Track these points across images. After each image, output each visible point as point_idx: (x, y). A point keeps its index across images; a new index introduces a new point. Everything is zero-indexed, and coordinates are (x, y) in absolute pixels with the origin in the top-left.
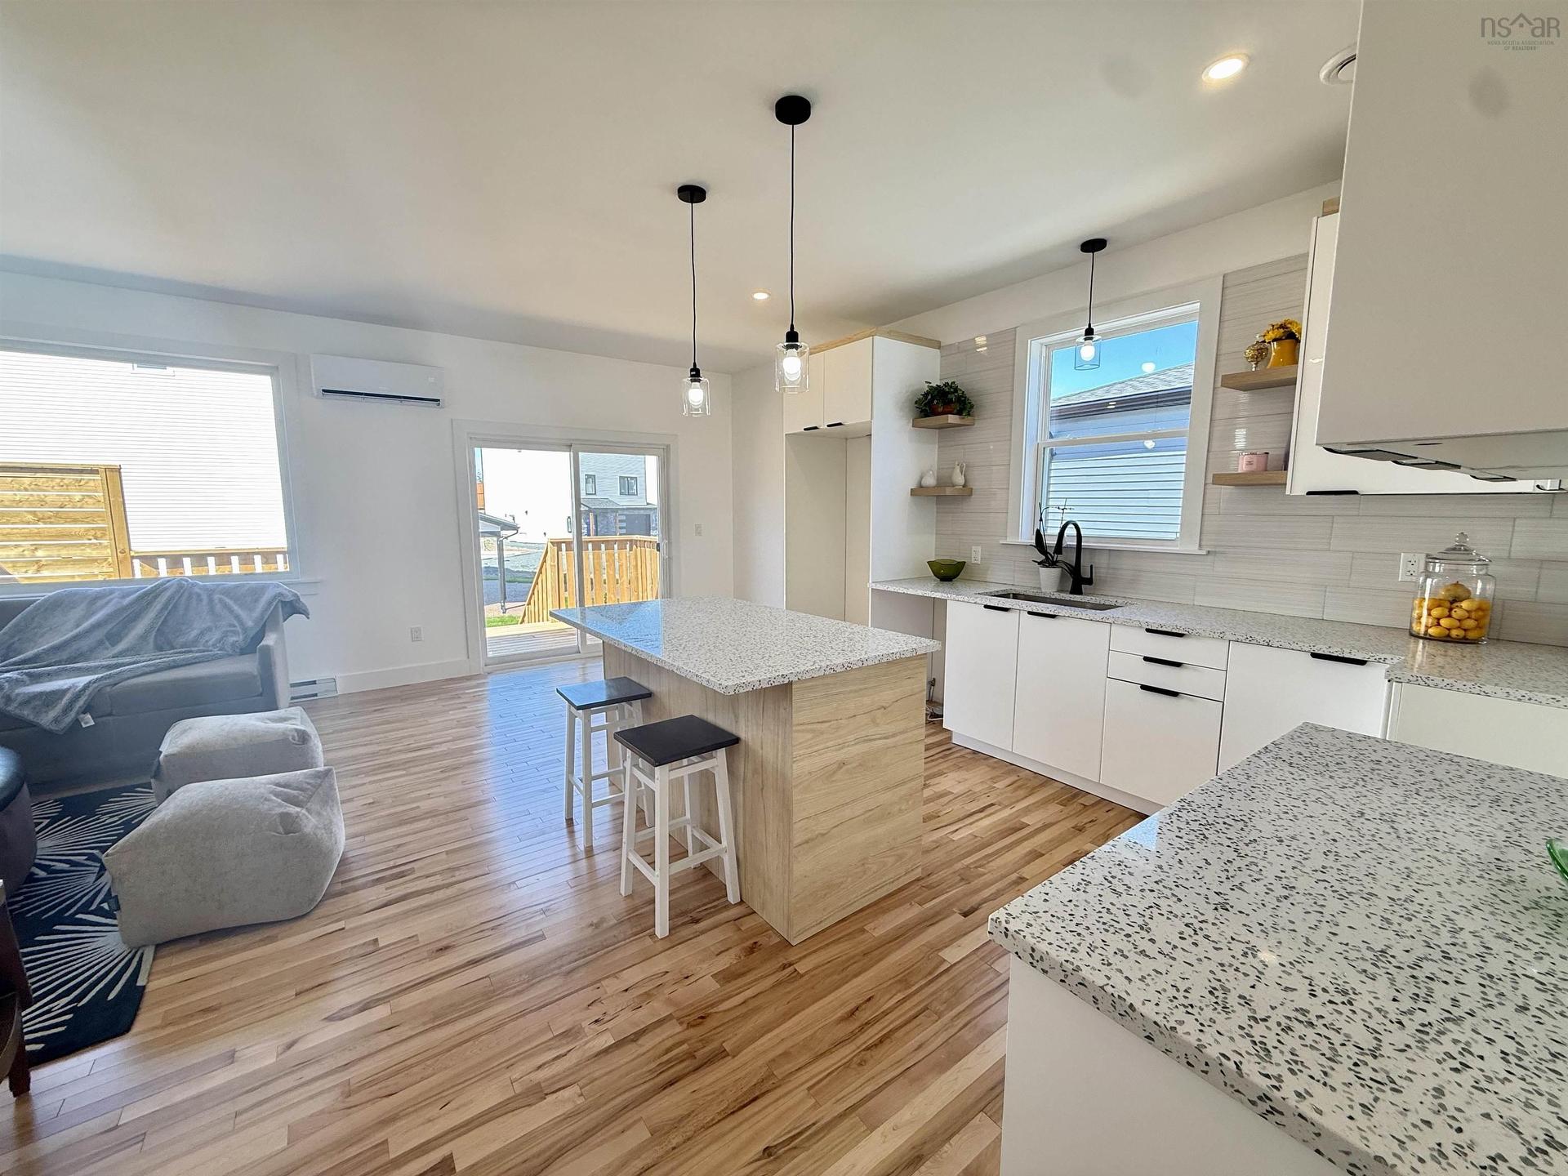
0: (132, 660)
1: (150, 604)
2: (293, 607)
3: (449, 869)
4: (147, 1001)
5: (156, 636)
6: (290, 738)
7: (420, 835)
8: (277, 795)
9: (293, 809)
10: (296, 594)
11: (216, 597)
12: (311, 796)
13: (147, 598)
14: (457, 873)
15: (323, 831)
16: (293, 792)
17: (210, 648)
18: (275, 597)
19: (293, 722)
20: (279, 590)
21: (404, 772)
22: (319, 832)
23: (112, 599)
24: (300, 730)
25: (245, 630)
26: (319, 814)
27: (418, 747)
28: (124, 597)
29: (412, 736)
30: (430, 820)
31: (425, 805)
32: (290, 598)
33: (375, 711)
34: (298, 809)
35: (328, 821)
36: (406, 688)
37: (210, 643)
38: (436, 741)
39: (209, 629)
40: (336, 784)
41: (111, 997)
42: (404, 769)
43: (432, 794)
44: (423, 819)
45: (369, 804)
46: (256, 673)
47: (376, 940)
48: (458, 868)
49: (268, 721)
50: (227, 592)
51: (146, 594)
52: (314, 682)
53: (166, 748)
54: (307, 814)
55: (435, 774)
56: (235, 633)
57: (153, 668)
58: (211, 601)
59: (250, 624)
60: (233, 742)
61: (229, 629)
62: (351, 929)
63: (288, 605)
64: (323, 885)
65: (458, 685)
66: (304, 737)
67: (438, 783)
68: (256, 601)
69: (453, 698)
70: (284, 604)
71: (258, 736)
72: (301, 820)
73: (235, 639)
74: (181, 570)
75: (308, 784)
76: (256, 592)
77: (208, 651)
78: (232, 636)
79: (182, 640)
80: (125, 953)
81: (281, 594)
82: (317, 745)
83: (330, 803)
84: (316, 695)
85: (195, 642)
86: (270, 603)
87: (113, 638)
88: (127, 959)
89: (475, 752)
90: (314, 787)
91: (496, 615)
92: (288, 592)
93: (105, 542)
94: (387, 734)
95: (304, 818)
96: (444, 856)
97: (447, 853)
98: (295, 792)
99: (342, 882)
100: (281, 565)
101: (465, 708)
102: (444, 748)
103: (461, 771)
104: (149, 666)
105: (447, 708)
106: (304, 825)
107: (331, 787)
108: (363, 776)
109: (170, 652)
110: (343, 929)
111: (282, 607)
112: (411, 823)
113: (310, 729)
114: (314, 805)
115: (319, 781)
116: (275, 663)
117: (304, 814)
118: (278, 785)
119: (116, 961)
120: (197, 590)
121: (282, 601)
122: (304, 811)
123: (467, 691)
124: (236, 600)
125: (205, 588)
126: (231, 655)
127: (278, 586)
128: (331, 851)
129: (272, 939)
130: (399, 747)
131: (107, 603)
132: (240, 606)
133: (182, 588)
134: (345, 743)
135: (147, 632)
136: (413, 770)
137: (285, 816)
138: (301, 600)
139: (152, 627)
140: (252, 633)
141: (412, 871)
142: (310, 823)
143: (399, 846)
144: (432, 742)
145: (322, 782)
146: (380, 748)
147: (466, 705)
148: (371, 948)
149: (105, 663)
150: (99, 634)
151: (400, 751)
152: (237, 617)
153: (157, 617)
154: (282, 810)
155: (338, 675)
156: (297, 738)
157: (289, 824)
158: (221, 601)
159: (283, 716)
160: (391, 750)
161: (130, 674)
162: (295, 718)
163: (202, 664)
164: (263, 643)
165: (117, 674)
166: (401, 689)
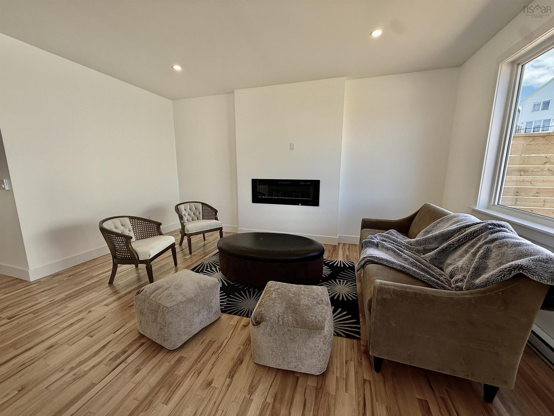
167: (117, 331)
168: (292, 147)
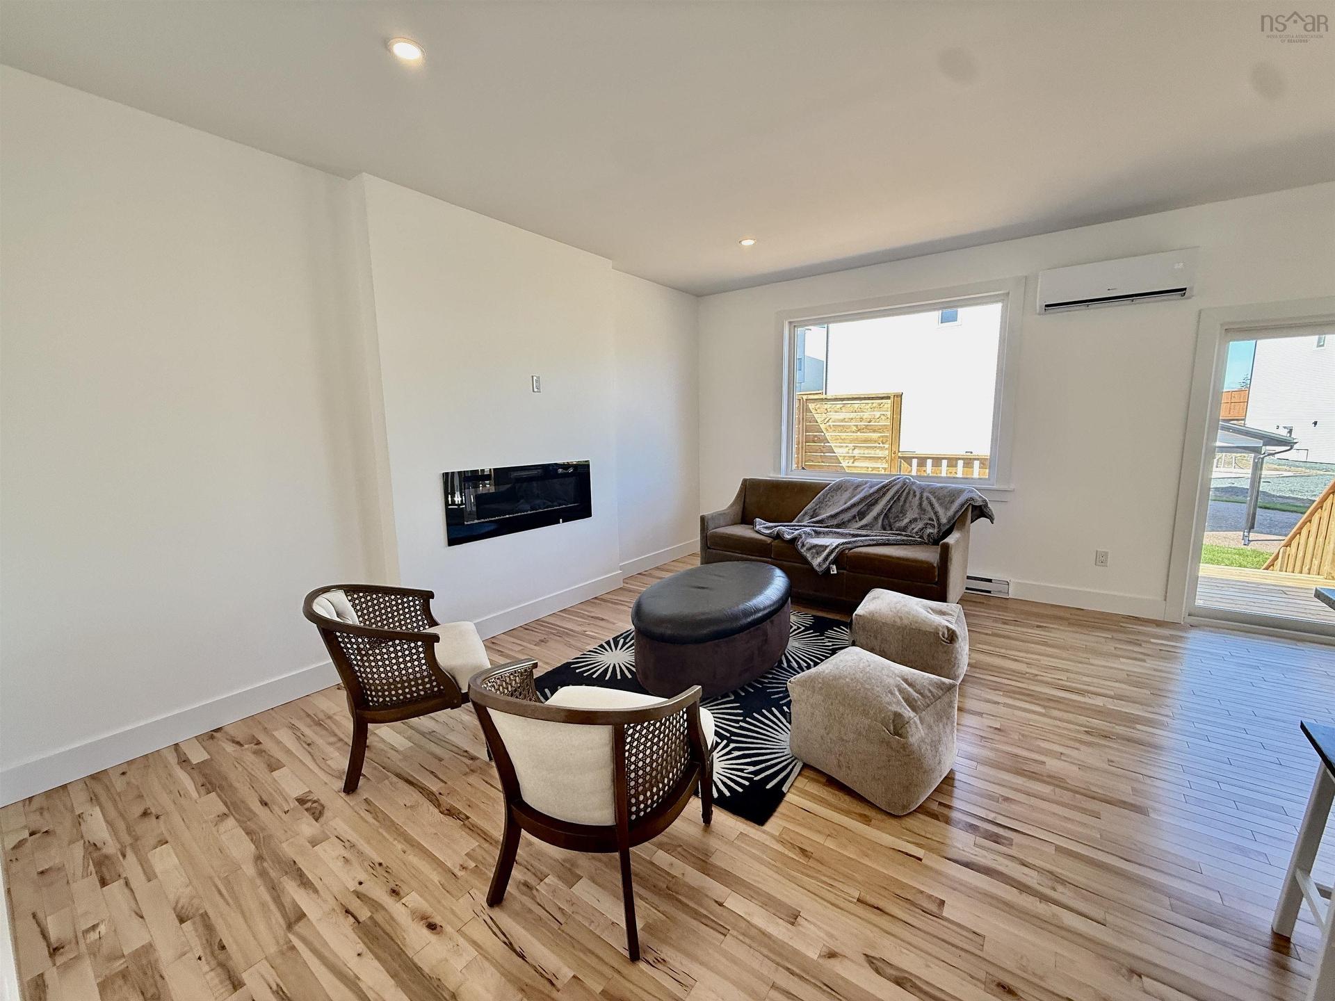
0: (866, 534)
1: (884, 494)
2: (980, 511)
3: (1051, 873)
4: (782, 808)
5: (883, 520)
6: (941, 633)
7: (1033, 801)
8: (901, 691)
9: (908, 713)
10: (985, 501)
11: (925, 494)
12: (929, 706)
13: (884, 490)
14: (1060, 888)
15: (929, 747)
16: (914, 694)
17: (914, 535)
18: (967, 501)
19: (949, 618)
20: (971, 495)
21: (1043, 711)
22: (924, 747)
23: (864, 488)
24: (951, 629)
25: (939, 524)
26: (930, 727)
27: (1069, 687)
28: (871, 487)
29: (1067, 671)
30: (1052, 788)
31: (1053, 765)
32: (979, 503)
33: (1038, 626)
34: (912, 714)
35: (937, 738)
36: (1079, 612)
37: (915, 531)
38: (1091, 689)
39: (915, 520)
40: (956, 702)
41: (768, 787)
42: (1045, 707)
43: (1068, 756)
44: (1044, 782)
45: (996, 729)
46: (935, 565)
47: (942, 903)
48: (1063, 882)
49: (930, 611)
50: (933, 492)
51: (884, 487)
52: (990, 581)
53: (860, 610)
54: (918, 722)
55: (1079, 732)
56: (933, 526)
57: (875, 542)
58: (921, 498)
59: (944, 520)
60: (899, 620)
61: (929, 522)
62: (926, 867)
63: (978, 509)
64: (918, 798)
65: (1140, 628)
66: (952, 637)
67: (1077, 745)
68: (953, 502)
69: (1130, 642)
70: (975, 508)
71: (916, 622)
72: (910, 727)
73: (931, 531)
74: (924, 469)
75: (930, 691)
76: (954, 494)
77: (912, 537)
78: (930, 528)
79: (897, 525)
80: (788, 757)
81: (972, 499)
82: (963, 648)
83: (945, 720)
84: (989, 592)
85: (905, 529)
86: (962, 505)
87: (862, 515)
88: (785, 763)
89: (1138, 726)
90: (934, 696)
91: (1233, 544)
92: (979, 497)
93: (887, 446)
94: (1042, 657)
95: (913, 726)
96: (1052, 850)
97: (1059, 849)
98: (916, 695)
99: (940, 804)
100: (976, 471)
101: (1144, 661)
102: (1099, 701)
103: (1111, 744)
104: (873, 540)
105: (1119, 653)
106: (910, 733)
107: (950, 705)
108: (1001, 693)
109: (889, 532)
110: (920, 860)
111: (972, 512)
112: (1030, 778)
113: (962, 631)
114: (928, 716)
115: (940, 693)
116: (951, 560)
117: (915, 722)
118: (906, 681)
119: (783, 759)
120: (914, 487)
121: (973, 505)
122: (917, 719)
123: (1152, 640)
124: (938, 499)
125: (920, 487)
126: (925, 543)
127: (972, 491)
128: (933, 770)
129: (866, 820)
130: (1048, 677)
131: (863, 489)
132: (941, 504)
133: (905, 484)
134: (997, 649)
135: (879, 515)
136: (1055, 713)
137: (898, 715)
138: (989, 505)
139: (882, 512)
140: (944, 529)
141: (1010, 843)
142: (917, 733)
143: (1006, 799)
144: (1086, 687)
145: (943, 695)
146: (1028, 670)
147: (1145, 657)
148: (933, 908)
149: (852, 532)
150: (854, 511)
151: (1048, 683)
152: (936, 513)
153: (886, 505)
154: (898, 709)
155: (1013, 580)
156: (946, 636)
157: (898, 726)
158: (927, 498)
159: (943, 610)
160: (1039, 678)
161: (861, 544)
162: (951, 615)
163: (905, 547)
164: (945, 540)
165: (854, 542)
166: (1074, 612)
167: (911, 856)
168: (536, 385)
